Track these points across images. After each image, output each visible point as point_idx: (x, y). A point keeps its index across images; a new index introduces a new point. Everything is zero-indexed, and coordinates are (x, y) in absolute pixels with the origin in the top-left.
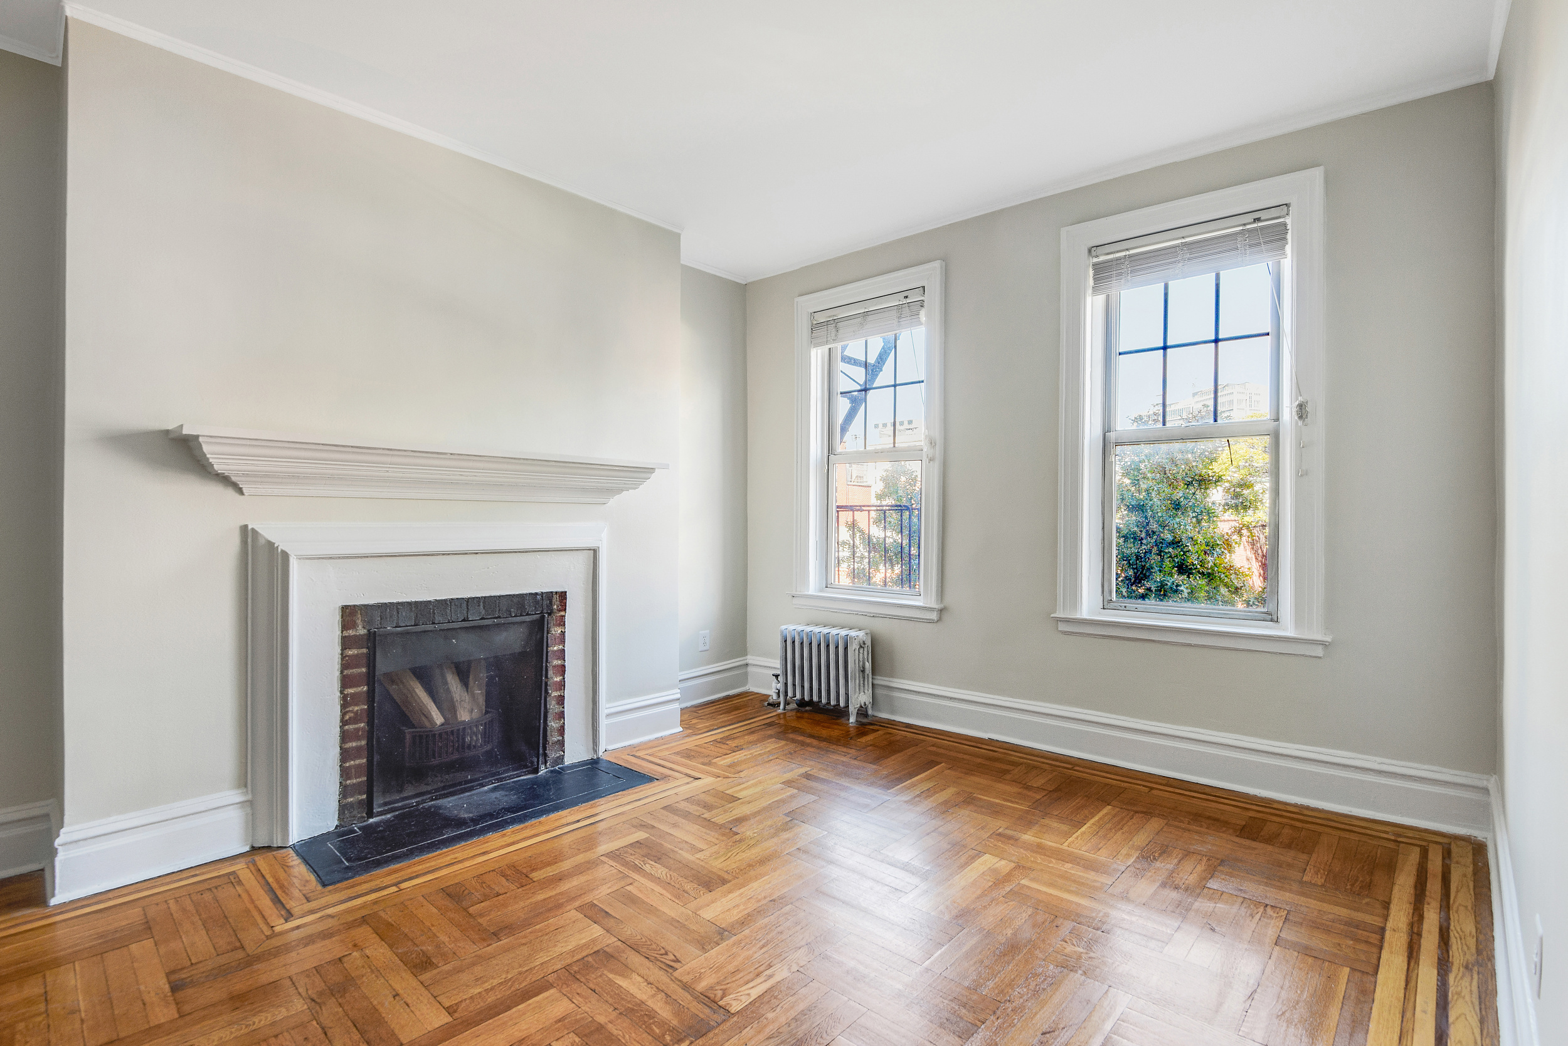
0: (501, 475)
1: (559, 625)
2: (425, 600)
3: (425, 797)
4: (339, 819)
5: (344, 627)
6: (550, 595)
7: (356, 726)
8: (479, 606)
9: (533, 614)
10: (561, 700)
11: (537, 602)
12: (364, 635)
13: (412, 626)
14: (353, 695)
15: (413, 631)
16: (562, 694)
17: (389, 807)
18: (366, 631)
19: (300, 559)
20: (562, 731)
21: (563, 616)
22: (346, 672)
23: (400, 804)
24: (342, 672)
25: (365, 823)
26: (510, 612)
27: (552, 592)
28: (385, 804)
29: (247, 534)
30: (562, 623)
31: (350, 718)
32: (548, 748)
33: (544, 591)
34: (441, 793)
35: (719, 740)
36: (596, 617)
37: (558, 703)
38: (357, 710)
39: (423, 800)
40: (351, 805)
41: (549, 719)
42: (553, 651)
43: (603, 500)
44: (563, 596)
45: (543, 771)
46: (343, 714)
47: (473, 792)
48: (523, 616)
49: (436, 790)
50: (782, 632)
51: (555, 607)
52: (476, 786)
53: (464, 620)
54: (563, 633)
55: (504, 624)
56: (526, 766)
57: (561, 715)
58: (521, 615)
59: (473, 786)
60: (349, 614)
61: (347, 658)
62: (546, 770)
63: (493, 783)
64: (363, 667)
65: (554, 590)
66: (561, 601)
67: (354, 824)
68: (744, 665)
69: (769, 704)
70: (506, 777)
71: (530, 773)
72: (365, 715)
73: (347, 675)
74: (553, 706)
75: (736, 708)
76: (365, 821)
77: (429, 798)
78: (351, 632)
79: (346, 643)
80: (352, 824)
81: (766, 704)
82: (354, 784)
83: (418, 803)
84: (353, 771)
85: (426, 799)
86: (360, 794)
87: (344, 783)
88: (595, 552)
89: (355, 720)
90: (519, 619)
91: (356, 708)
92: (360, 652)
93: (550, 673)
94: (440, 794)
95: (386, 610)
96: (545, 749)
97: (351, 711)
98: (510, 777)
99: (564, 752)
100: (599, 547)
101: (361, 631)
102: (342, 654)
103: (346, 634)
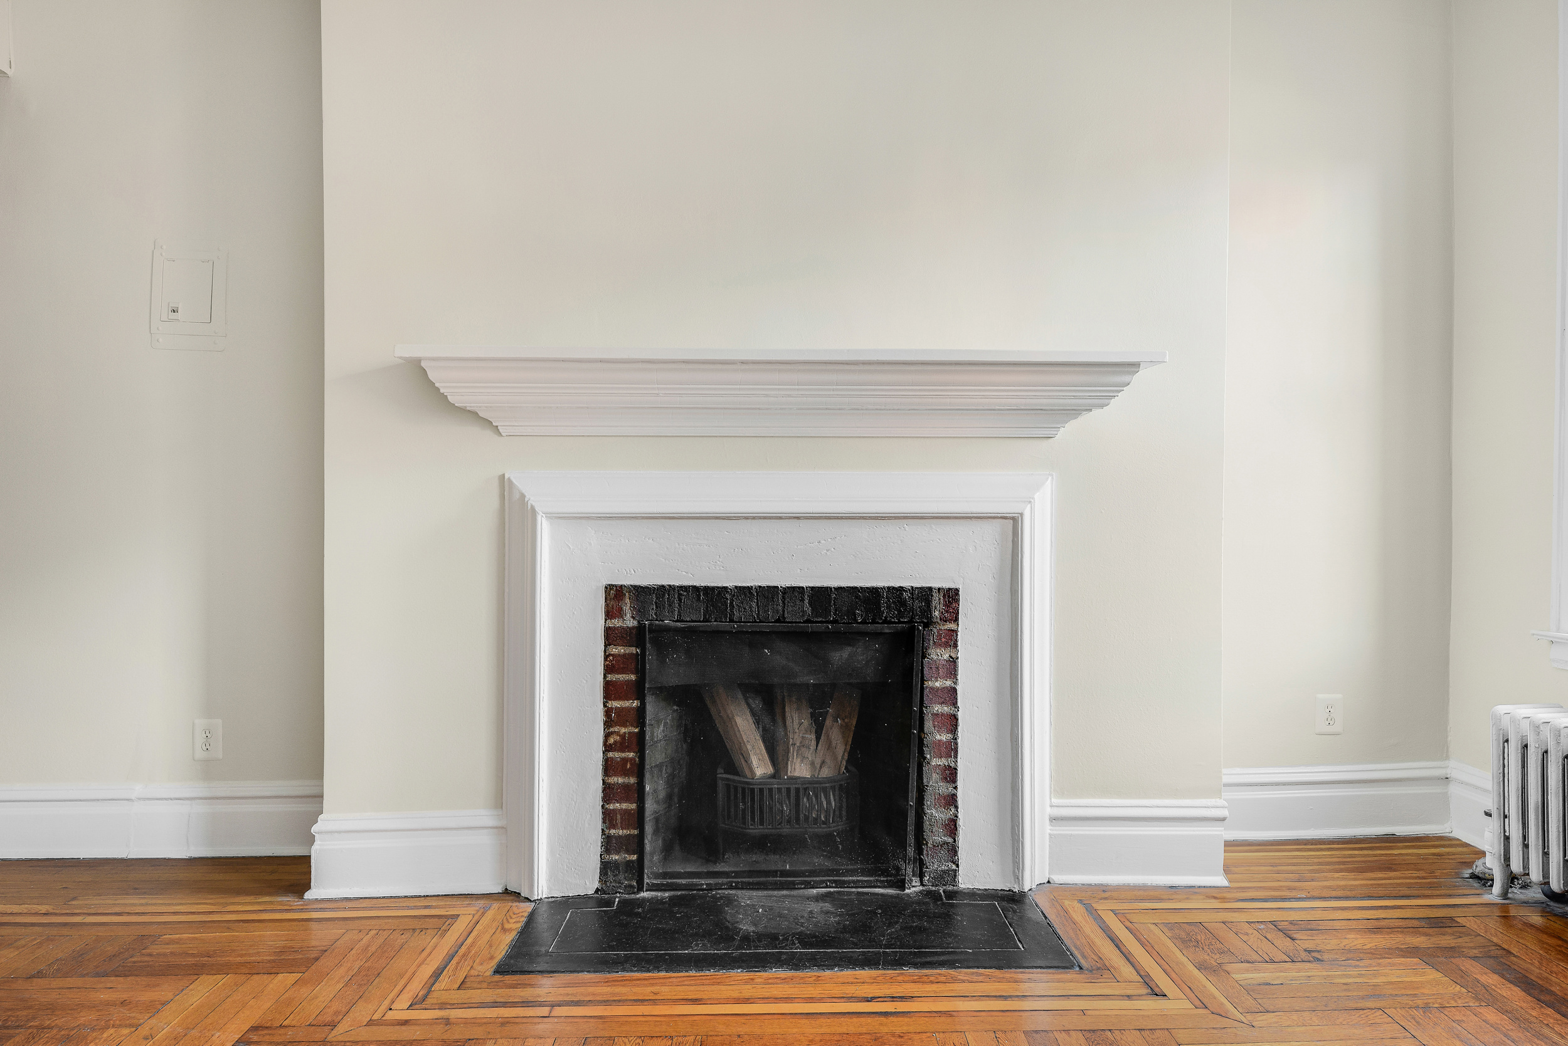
0: (832, 393)
1: (946, 645)
2: (720, 585)
3: (720, 881)
4: (601, 880)
5: (609, 615)
6: (925, 593)
7: (623, 755)
8: (803, 600)
9: (895, 623)
10: (951, 775)
11: (903, 603)
12: (633, 628)
13: (700, 621)
14: (619, 711)
15: (701, 629)
16: (953, 765)
17: (669, 881)
18: (636, 623)
19: (550, 518)
20: (952, 827)
21: (953, 631)
22: (610, 677)
23: (684, 881)
24: (605, 677)
25: (633, 896)
26: (854, 614)
27: (930, 589)
28: (665, 875)
29: (504, 484)
30: (951, 641)
31: (615, 742)
32: (925, 852)
33: (916, 585)
34: (744, 880)
35: (1283, 925)
36: (1016, 639)
37: (945, 779)
38: (625, 733)
39: (716, 884)
40: (616, 865)
41: (927, 803)
42: (932, 688)
43: (1047, 432)
44: (952, 596)
45: (914, 888)
46: (607, 736)
47: (795, 892)
48: (878, 623)
49: (738, 874)
50: (1496, 720)
51: (937, 613)
52: (798, 884)
53: (778, 621)
54: (953, 661)
55: (845, 633)
56: (885, 872)
57: (951, 801)
58: (874, 622)
59: (793, 883)
60: (615, 595)
61: (611, 658)
62: (921, 888)
63: (827, 887)
64: (633, 673)
65: (935, 584)
66: (948, 605)
67: (620, 893)
68: (1439, 778)
69: (1474, 876)
70: (849, 882)
71: (890, 885)
72: (634, 741)
73: (611, 681)
74: (935, 784)
75: (1389, 866)
76: (634, 893)
77: (727, 884)
78: (616, 623)
79: (611, 635)
80: (616, 893)
81: (1467, 873)
82: (620, 837)
83: (710, 888)
84: (619, 817)
85: (723, 884)
86: (628, 852)
87: (607, 832)
88: (1015, 522)
89: (622, 746)
90: (871, 628)
91: (623, 730)
92: (627, 652)
93: (929, 725)
94: (742, 882)
95: (664, 595)
96: (919, 851)
97: (617, 733)
98: (856, 884)
99: (958, 866)
100: (1022, 514)
101: (630, 622)
102: (605, 651)
103: (610, 624)
